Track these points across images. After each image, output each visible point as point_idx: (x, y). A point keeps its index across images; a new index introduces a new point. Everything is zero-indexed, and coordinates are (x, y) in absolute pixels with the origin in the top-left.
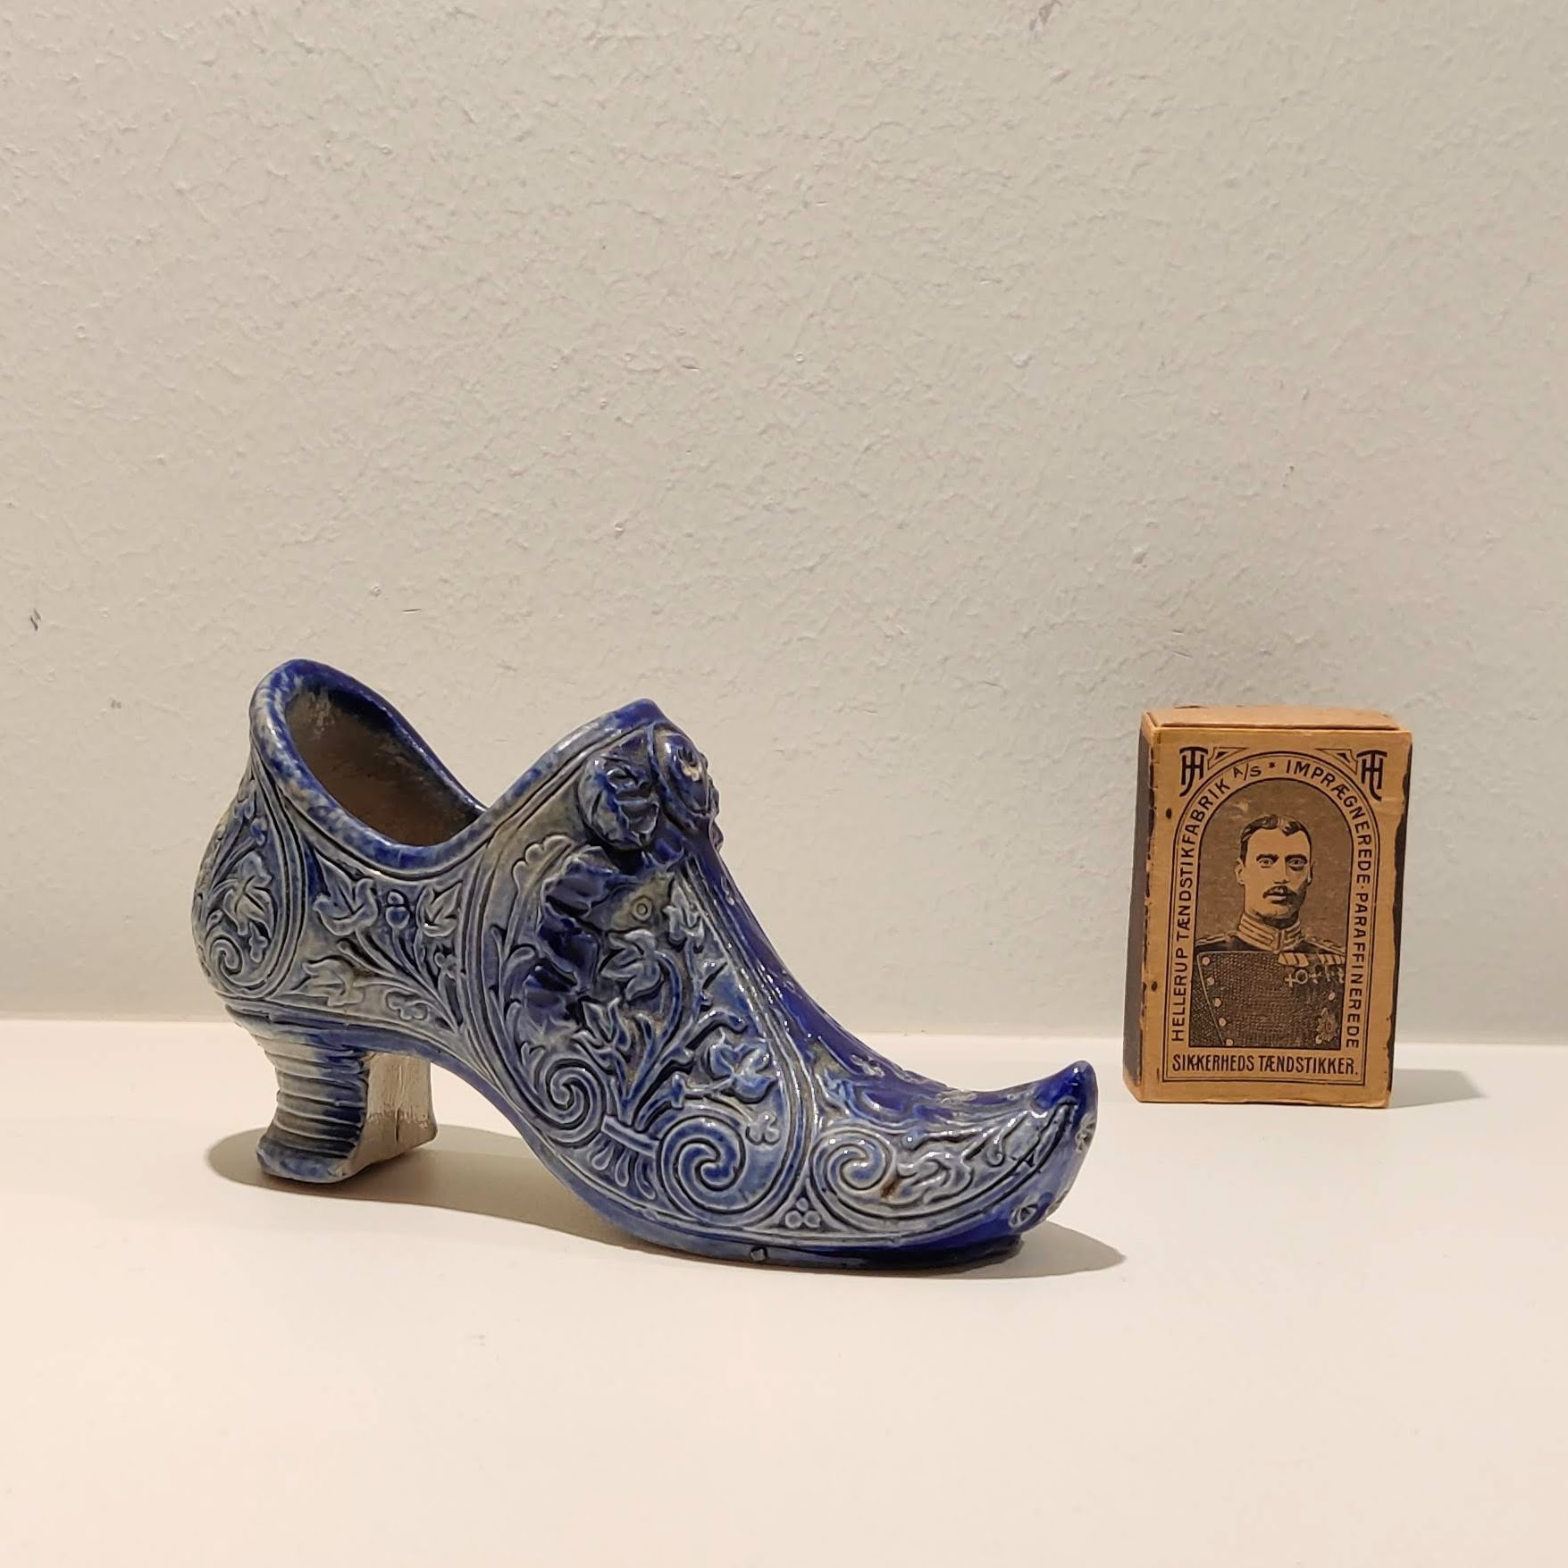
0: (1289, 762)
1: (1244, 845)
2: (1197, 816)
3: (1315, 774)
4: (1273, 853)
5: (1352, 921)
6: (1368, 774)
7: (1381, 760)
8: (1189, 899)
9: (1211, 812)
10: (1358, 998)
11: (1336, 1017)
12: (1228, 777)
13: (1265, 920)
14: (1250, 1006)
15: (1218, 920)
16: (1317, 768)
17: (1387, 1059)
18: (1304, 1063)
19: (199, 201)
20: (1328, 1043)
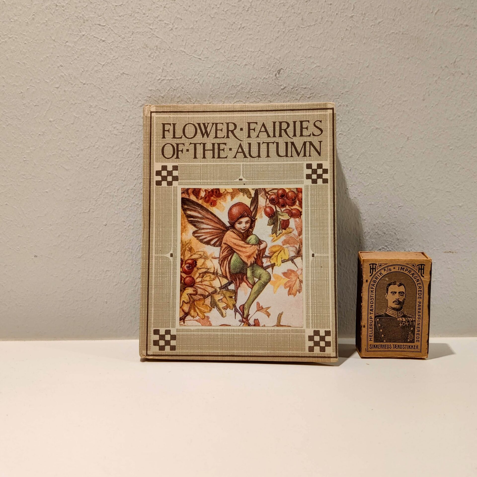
0: (399, 267)
1: (387, 290)
2: (375, 282)
3: (406, 270)
4: (395, 291)
5: (417, 309)
6: (420, 270)
7: (424, 267)
8: (373, 303)
9: (378, 280)
10: (419, 329)
11: (413, 334)
12: (383, 272)
13: (394, 309)
14: (389, 331)
15: (381, 309)
17: (427, 346)
18: (405, 346)
19: (56, 124)
20: (411, 341)
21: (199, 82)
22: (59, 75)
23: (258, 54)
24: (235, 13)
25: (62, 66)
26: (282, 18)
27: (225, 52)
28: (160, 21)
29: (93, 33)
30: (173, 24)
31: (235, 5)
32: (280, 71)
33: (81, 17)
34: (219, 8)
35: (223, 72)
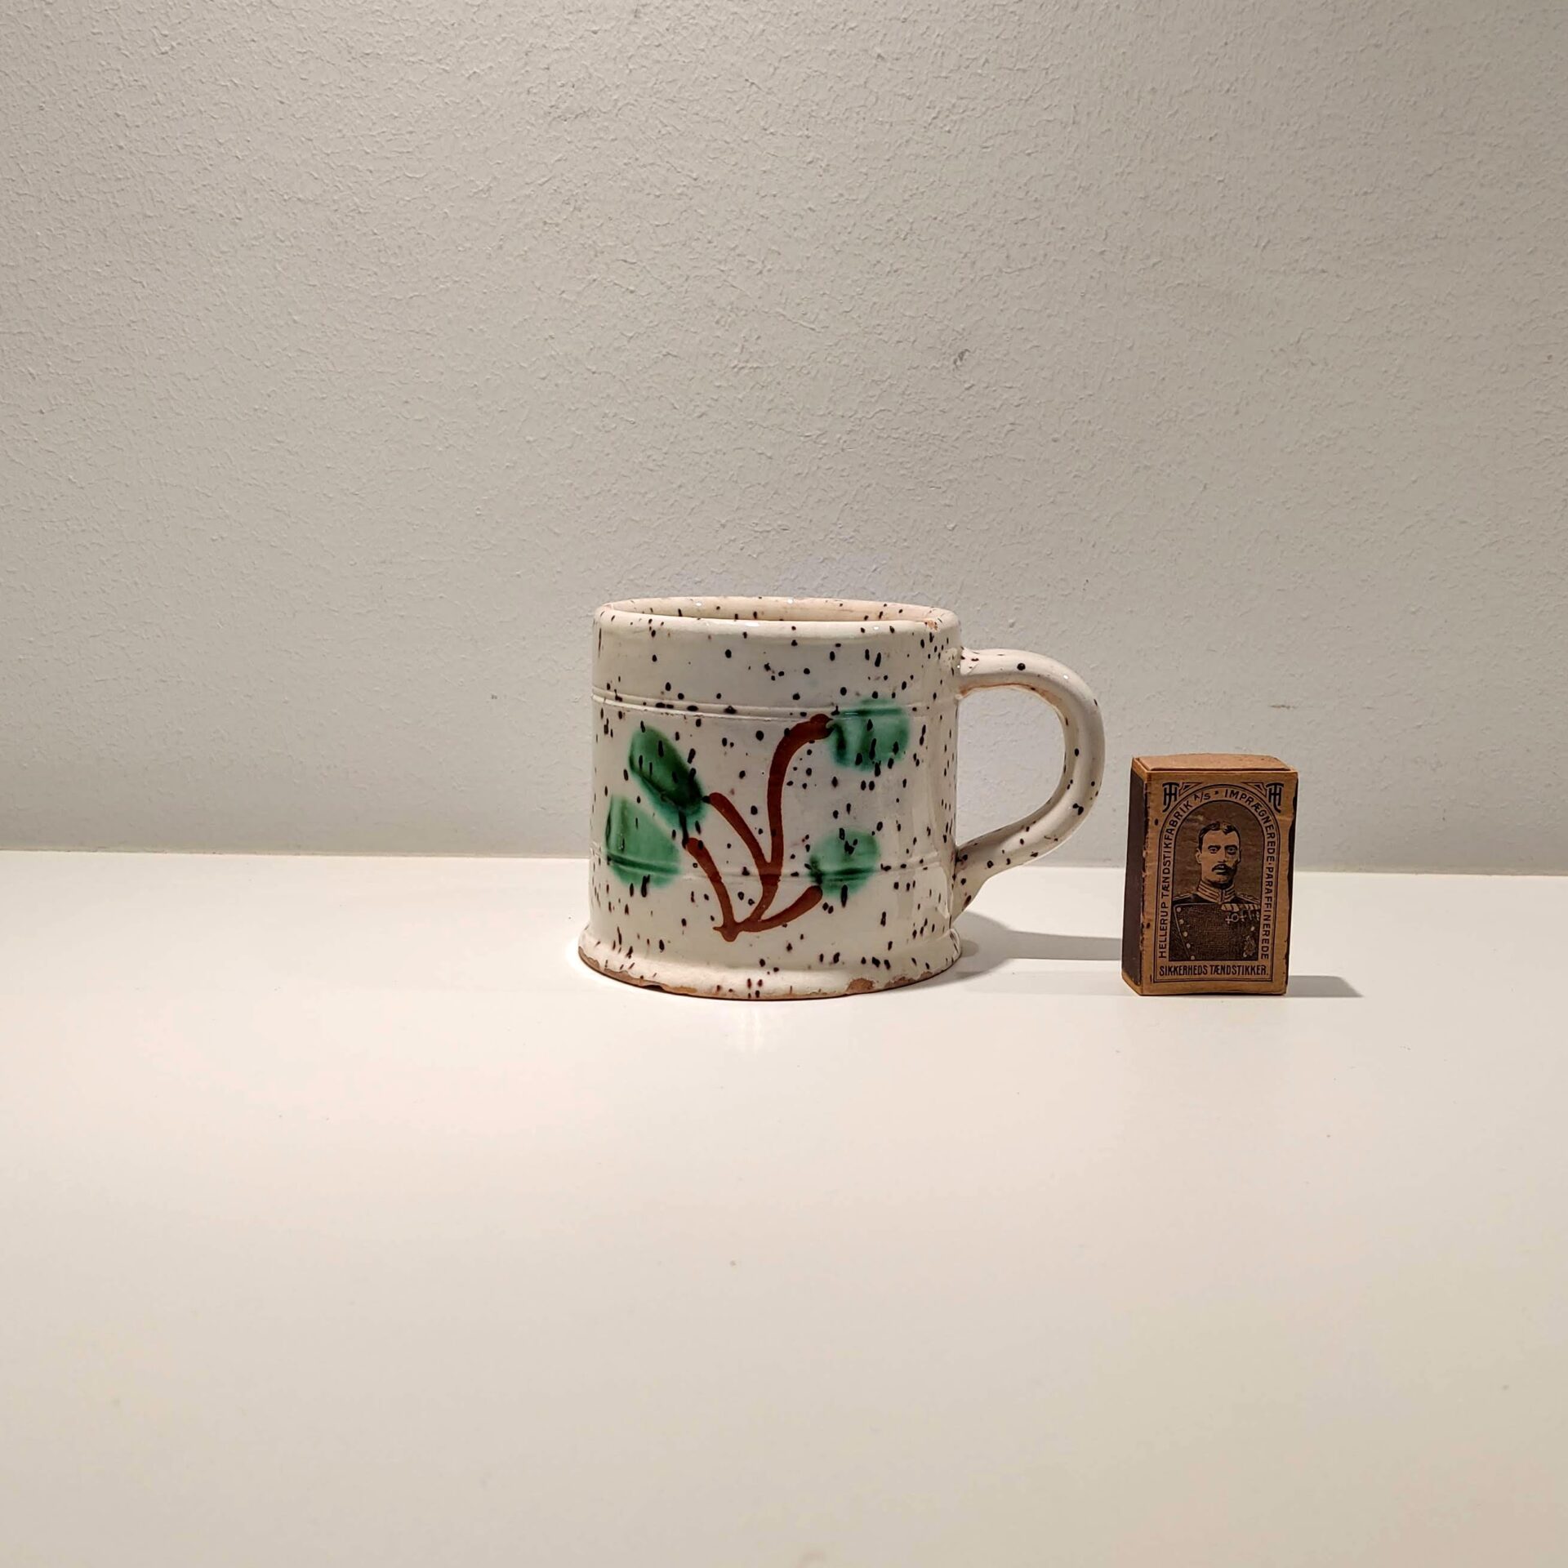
0: (1227, 791)
1: (1201, 841)
2: (1174, 823)
3: (1242, 797)
4: (1218, 845)
6: (1272, 797)
7: (1280, 789)
10: (1267, 929)
11: (1255, 942)
12: (1192, 801)
13: (1214, 884)
14: (1204, 936)
16: (1243, 794)
17: (1285, 966)
18: (1237, 969)
19: (538, 446)
20: (1251, 957)
21: (808, 373)
22: (548, 354)
23: (921, 321)
24: (880, 244)
25: (553, 338)
26: (969, 255)
27: (859, 317)
28: (739, 255)
29: (613, 277)
30: (763, 262)
31: (881, 228)
32: (962, 353)
33: (590, 246)
34: (849, 233)
35: (856, 355)
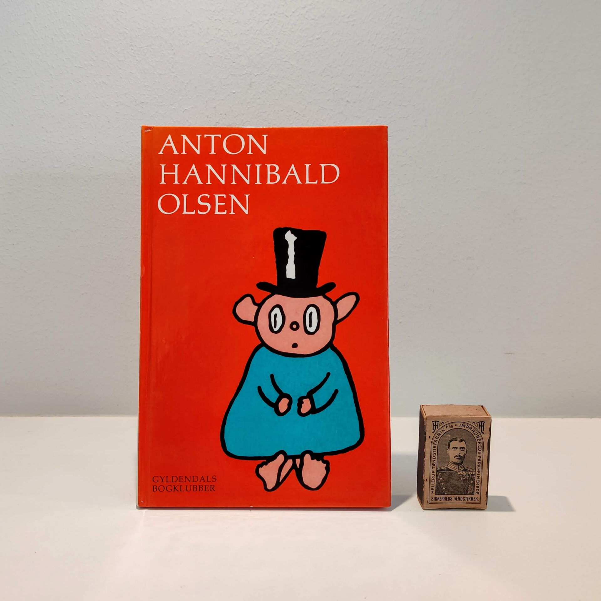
0: (460, 424)
1: (449, 445)
2: (437, 438)
4: (456, 447)
5: (477, 463)
6: (480, 427)
7: (484, 424)
8: (435, 458)
9: (440, 437)
10: (478, 482)
11: (473, 487)
12: (445, 428)
13: (455, 463)
14: (451, 484)
15: (443, 464)
16: (467, 426)
17: (486, 497)
20: (471, 493)
